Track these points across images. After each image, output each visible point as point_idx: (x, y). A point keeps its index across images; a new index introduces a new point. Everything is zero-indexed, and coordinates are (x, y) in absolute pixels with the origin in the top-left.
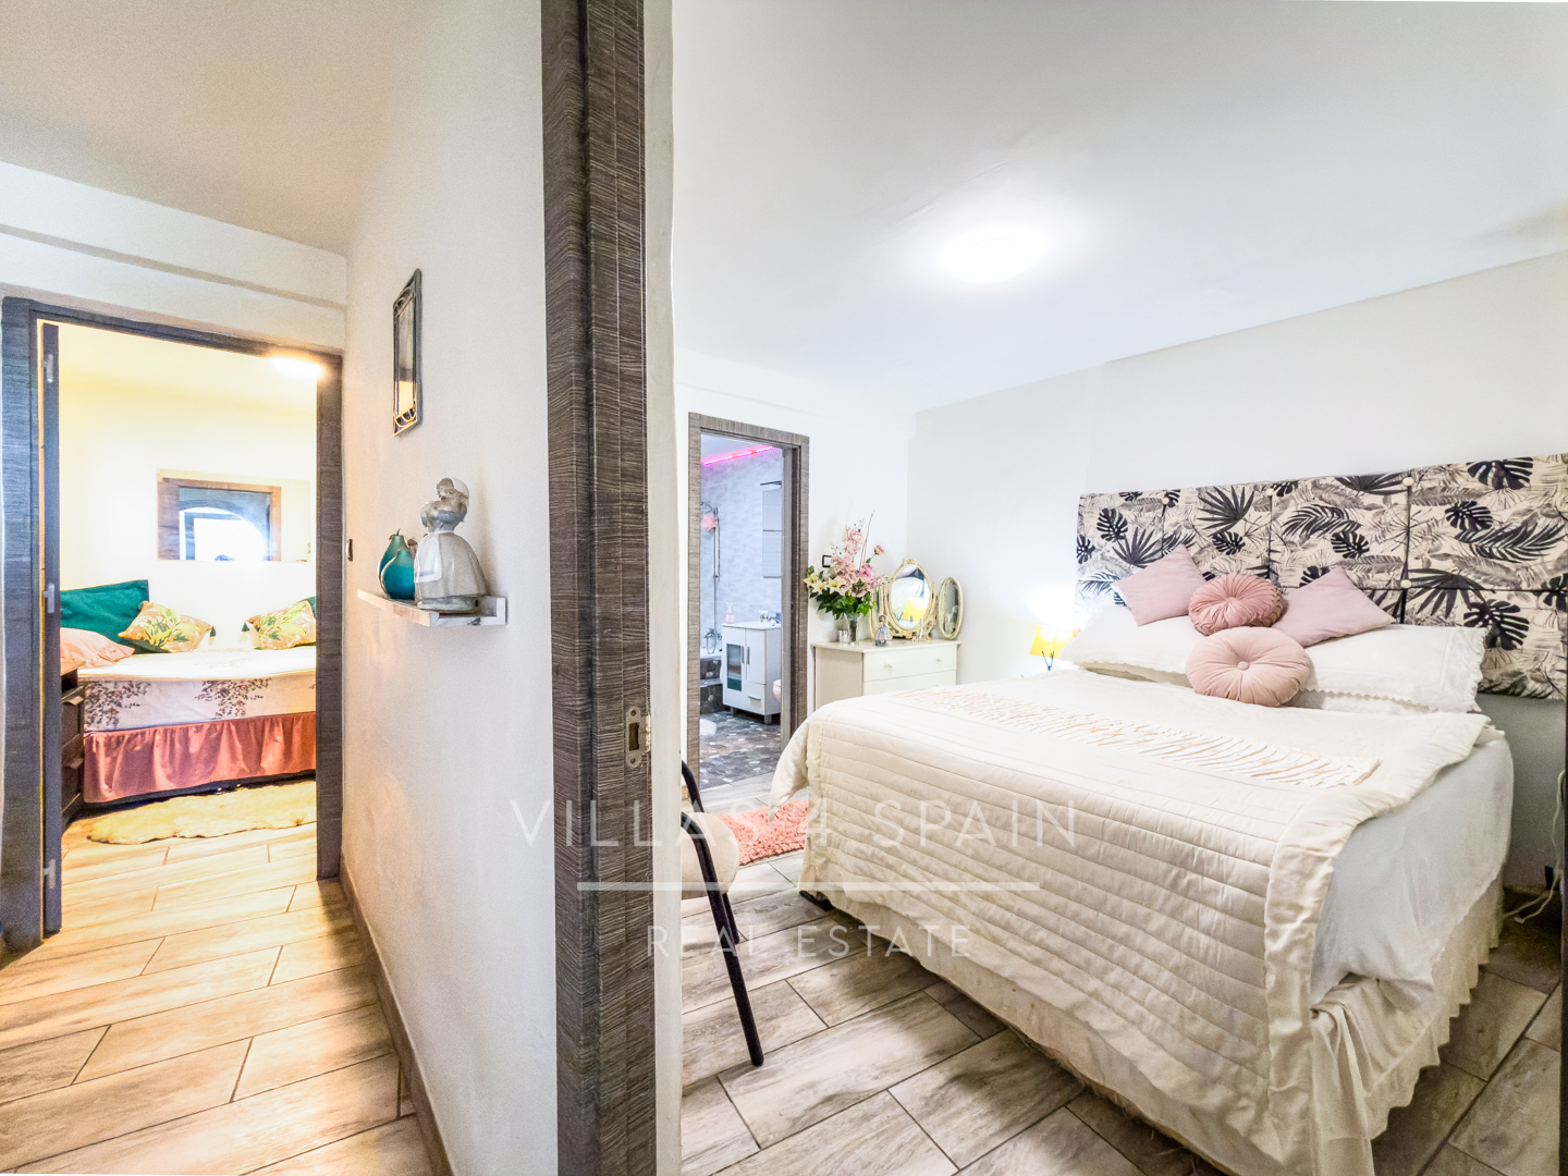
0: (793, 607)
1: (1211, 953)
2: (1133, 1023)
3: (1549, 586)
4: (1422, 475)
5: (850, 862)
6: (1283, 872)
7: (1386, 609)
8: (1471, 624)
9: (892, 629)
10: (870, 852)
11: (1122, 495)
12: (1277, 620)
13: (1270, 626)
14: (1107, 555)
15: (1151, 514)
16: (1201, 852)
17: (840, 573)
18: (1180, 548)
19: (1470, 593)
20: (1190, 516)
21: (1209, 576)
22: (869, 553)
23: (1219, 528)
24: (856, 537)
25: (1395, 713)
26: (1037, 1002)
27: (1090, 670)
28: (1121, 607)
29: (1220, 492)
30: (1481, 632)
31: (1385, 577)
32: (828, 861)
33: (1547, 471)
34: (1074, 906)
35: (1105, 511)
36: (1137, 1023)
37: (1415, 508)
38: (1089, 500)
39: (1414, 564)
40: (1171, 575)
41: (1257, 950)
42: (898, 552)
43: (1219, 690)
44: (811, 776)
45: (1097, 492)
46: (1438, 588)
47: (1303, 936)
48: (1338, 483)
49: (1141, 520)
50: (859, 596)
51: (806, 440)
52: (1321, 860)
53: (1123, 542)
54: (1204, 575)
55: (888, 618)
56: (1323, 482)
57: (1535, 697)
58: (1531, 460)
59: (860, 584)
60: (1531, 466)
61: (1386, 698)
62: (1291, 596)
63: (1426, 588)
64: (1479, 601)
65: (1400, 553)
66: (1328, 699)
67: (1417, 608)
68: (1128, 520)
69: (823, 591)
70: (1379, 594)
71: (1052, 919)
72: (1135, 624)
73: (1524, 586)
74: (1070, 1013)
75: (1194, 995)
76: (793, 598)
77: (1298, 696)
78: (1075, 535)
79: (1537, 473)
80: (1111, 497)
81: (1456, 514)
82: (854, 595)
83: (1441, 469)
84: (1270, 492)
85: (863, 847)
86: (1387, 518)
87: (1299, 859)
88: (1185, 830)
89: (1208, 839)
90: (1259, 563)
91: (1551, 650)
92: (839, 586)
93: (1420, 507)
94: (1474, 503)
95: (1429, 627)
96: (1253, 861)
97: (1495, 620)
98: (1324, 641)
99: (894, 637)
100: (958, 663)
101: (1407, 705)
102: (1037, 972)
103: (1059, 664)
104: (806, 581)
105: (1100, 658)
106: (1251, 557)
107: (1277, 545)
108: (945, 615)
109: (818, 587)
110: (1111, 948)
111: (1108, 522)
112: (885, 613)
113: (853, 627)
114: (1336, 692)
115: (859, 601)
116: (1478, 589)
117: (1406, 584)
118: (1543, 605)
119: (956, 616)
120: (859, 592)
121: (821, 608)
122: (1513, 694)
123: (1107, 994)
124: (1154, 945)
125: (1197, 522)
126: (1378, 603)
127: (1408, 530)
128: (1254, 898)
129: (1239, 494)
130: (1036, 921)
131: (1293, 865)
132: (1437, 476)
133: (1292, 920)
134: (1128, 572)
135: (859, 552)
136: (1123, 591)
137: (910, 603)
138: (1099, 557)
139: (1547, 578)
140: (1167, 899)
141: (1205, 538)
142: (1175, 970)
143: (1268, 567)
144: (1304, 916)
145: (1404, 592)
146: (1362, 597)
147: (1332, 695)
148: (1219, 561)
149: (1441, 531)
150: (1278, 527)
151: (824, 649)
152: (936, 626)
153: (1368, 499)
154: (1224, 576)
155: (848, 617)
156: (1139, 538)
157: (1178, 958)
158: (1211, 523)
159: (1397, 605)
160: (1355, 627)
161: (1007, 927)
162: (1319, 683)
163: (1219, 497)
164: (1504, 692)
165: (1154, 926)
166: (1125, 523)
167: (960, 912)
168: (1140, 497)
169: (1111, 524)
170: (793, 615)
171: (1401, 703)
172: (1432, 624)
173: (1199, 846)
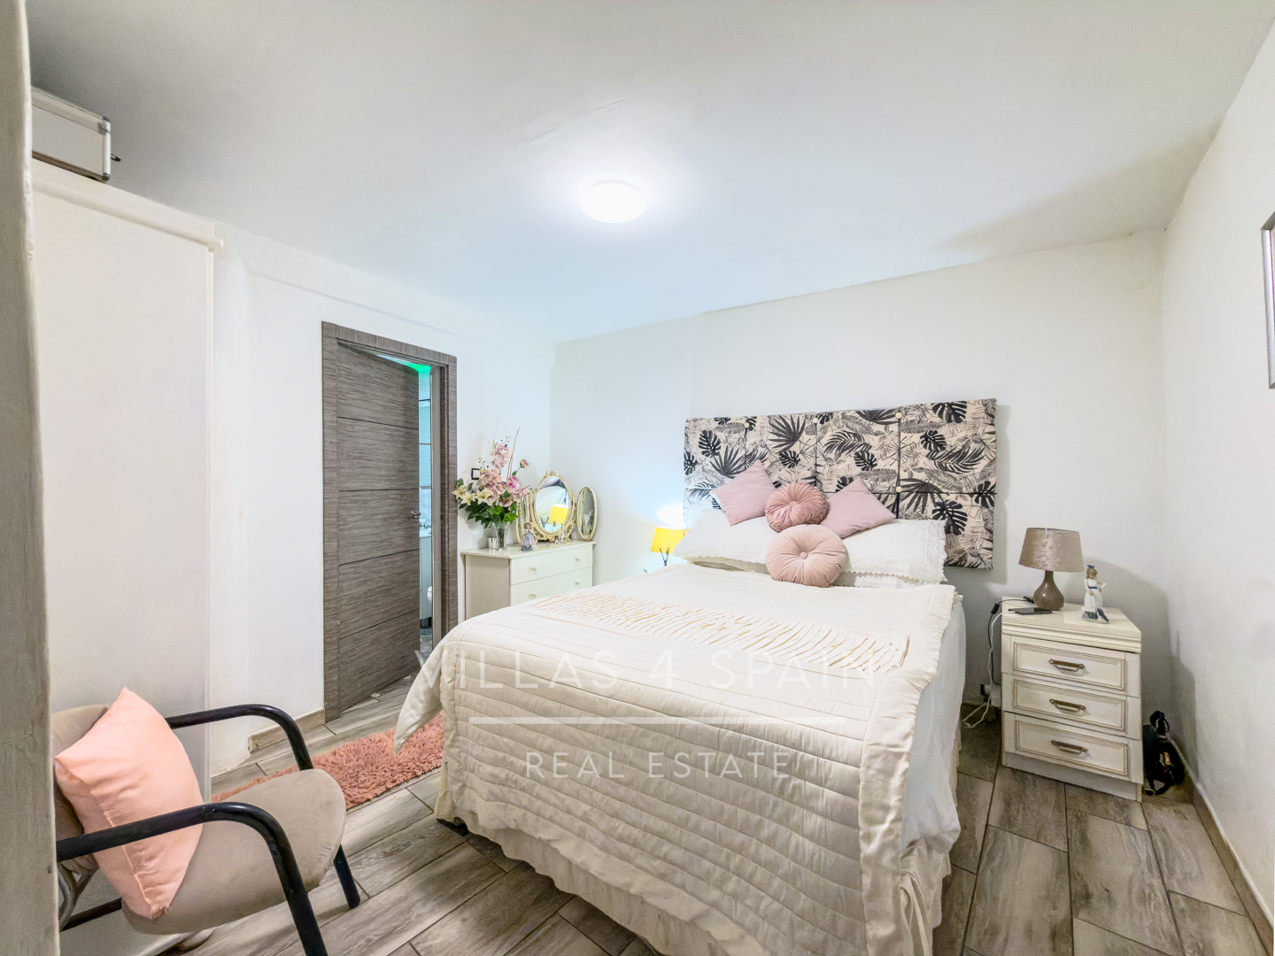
0: (442, 518)
1: (816, 857)
2: (749, 931)
3: (977, 490)
4: (906, 410)
5: (484, 788)
6: (871, 772)
7: (888, 508)
8: (936, 518)
9: (538, 534)
10: (504, 776)
11: (716, 420)
12: (824, 518)
13: (819, 524)
14: (707, 468)
15: (737, 435)
16: (803, 756)
17: (488, 485)
18: (758, 462)
19: (936, 495)
20: (762, 437)
21: (777, 485)
22: (515, 467)
23: (783, 447)
24: (503, 452)
25: (898, 587)
26: (663, 917)
27: (696, 563)
28: (717, 510)
29: (783, 420)
30: (942, 523)
31: (886, 484)
32: (464, 786)
33: (974, 411)
34: (694, 817)
35: (704, 432)
36: (753, 931)
37: (903, 435)
38: (692, 423)
39: (904, 475)
40: (751, 485)
41: (854, 852)
42: (541, 465)
43: (789, 576)
44: (444, 700)
45: (699, 417)
46: (917, 492)
47: (891, 838)
48: (857, 415)
49: (730, 440)
50: (506, 506)
51: (454, 360)
52: (899, 756)
53: (717, 457)
54: (774, 483)
55: (534, 524)
56: (848, 414)
57: (972, 567)
58: (965, 402)
59: (507, 495)
60: (965, 407)
61: (893, 575)
62: (833, 499)
63: (911, 492)
64: (940, 501)
65: (895, 467)
66: (858, 578)
67: (906, 506)
68: (721, 440)
69: (472, 502)
70: (884, 496)
71: (676, 833)
72: (728, 524)
73: (964, 490)
74: (693, 922)
75: (803, 902)
76: (443, 510)
77: (839, 577)
78: (684, 451)
79: (970, 410)
80: (708, 421)
81: (927, 439)
82: (501, 505)
83: (917, 407)
84: (815, 420)
85: (497, 771)
86: (888, 441)
87: (881, 758)
88: (788, 736)
89: (808, 743)
90: (809, 474)
91: (979, 534)
92: (487, 497)
93: (906, 434)
94: (936, 432)
95: (913, 521)
96: (846, 763)
97: (949, 514)
98: (853, 534)
99: (539, 541)
100: (594, 562)
101: (906, 580)
102: (662, 886)
103: (672, 560)
104: (455, 493)
105: (703, 554)
106: (804, 471)
107: (821, 461)
108: (583, 518)
109: (466, 498)
110: (728, 858)
111: (707, 441)
112: (531, 520)
113: (501, 535)
114: (863, 572)
115: (506, 510)
116: (939, 492)
117: (899, 489)
118: (974, 503)
119: (592, 518)
120: (506, 502)
121: (470, 517)
122: (960, 566)
123: (725, 903)
124: (767, 853)
125: (769, 443)
126: (883, 503)
127: (899, 450)
128: (850, 800)
129: (796, 421)
130: (660, 835)
131: (878, 764)
132: (915, 412)
133: (882, 822)
134: (722, 482)
135: (506, 466)
136: (719, 497)
137: (553, 509)
138: (701, 469)
139: (976, 484)
140: (775, 805)
141: (774, 456)
142: (785, 877)
143: (815, 477)
144: (891, 816)
145: (898, 494)
146: (873, 498)
147: (860, 575)
148: (783, 473)
149: (918, 451)
150: (821, 447)
151: (473, 556)
152: (576, 529)
153: (877, 427)
154: (788, 485)
155: (496, 525)
156: (729, 454)
157: (787, 865)
158: (778, 443)
159: (894, 504)
160: (872, 522)
161: (635, 844)
162: (853, 566)
163: (783, 424)
164: (955, 565)
165: (765, 833)
166: (719, 442)
167: (591, 831)
168: (729, 422)
169: (709, 443)
170: (443, 525)
171: (902, 578)
172: (914, 518)
173: (801, 751)
